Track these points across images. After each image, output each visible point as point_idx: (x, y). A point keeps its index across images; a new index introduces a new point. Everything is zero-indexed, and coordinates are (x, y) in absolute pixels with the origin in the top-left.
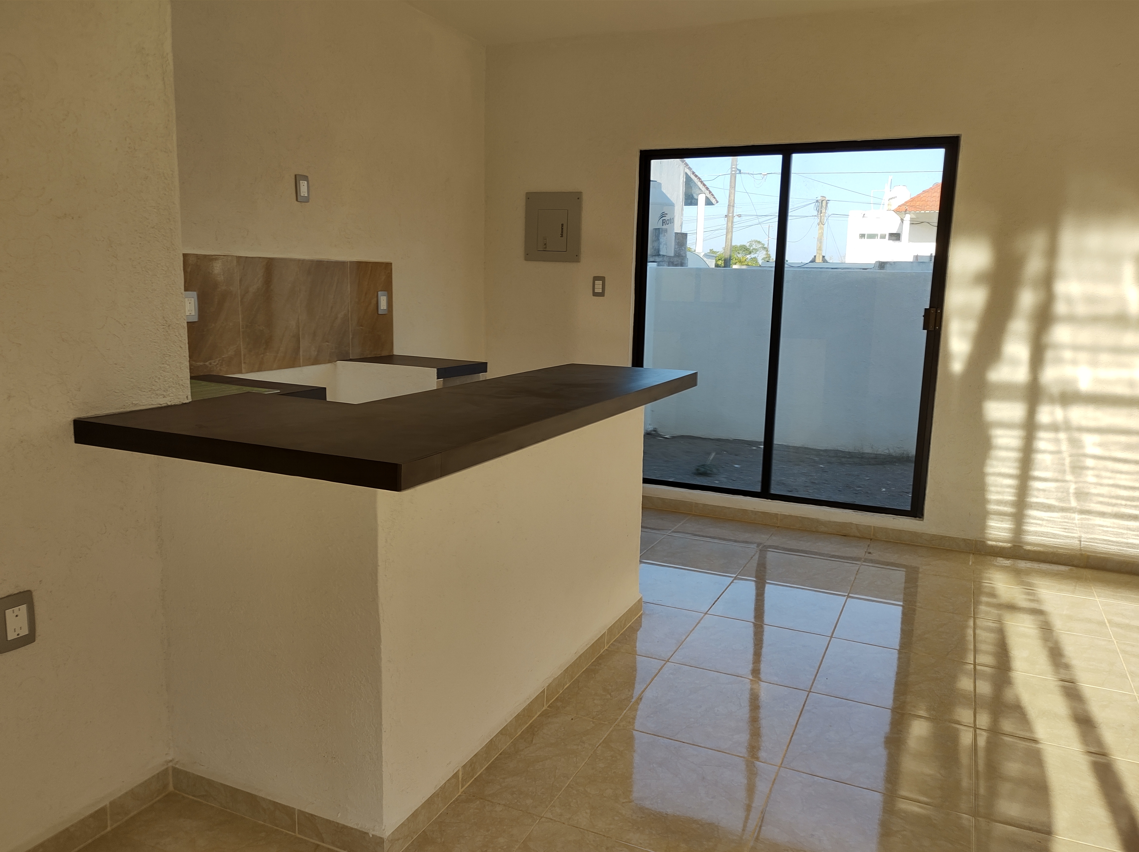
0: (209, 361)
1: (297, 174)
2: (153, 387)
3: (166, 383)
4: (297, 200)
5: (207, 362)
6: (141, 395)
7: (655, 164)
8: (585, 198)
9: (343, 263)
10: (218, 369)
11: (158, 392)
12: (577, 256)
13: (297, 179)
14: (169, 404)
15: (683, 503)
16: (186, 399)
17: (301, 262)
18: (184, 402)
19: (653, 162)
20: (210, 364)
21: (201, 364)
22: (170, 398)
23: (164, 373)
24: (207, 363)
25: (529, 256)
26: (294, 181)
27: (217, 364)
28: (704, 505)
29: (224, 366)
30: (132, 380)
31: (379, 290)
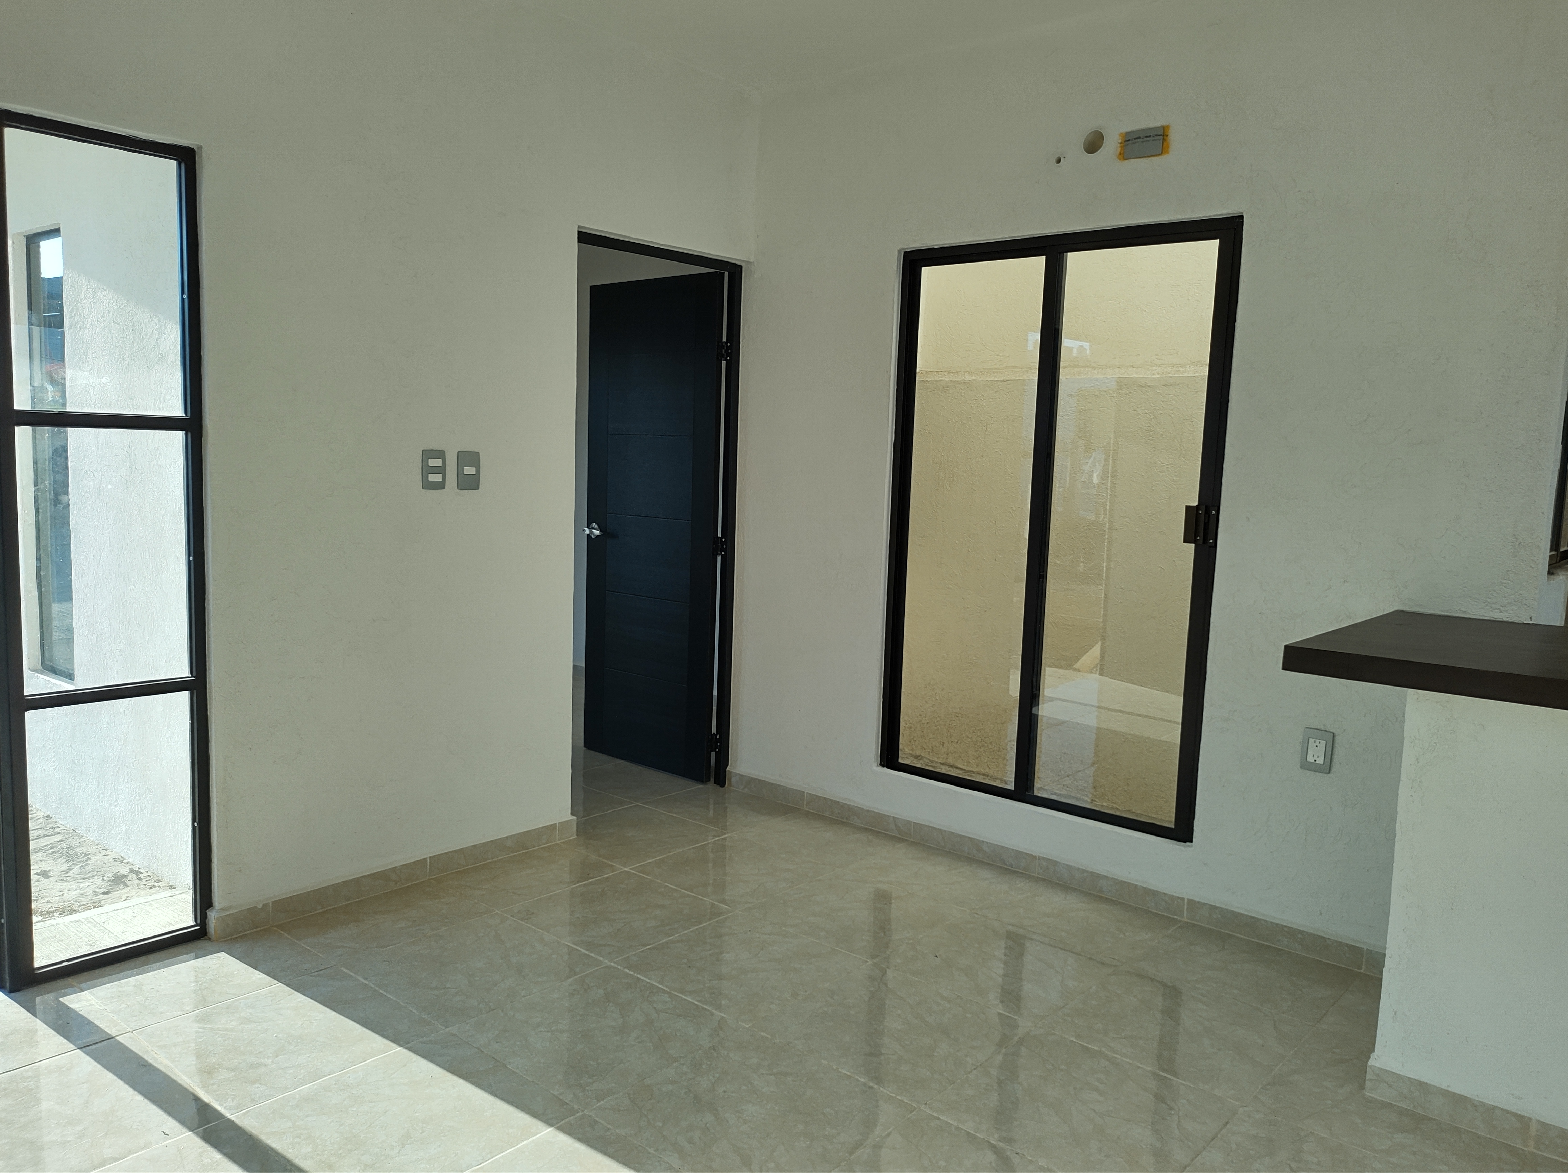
2: (1489, 600)
3: (1506, 599)
6: (1472, 605)
11: (1494, 606)
14: (1505, 619)
16: (1530, 620)
18: (1525, 622)
22: (1507, 614)
23: (1505, 588)
30: (1464, 588)
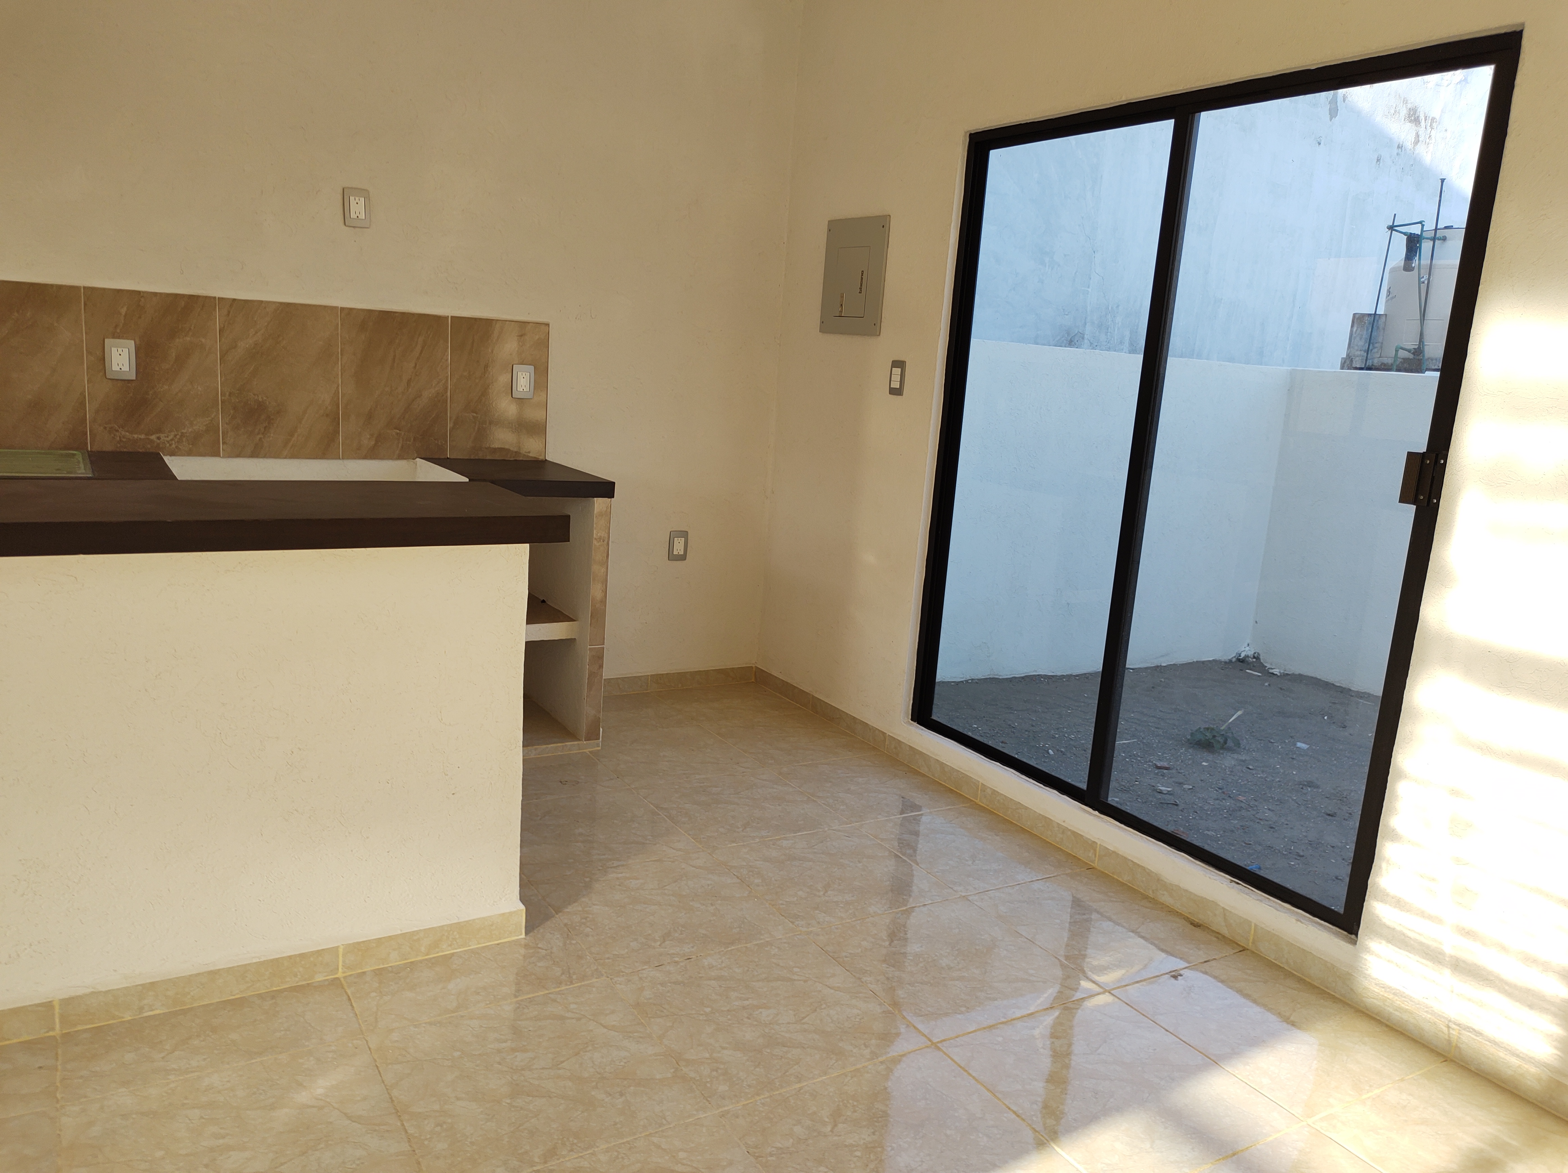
0: (158, 435)
1: (347, 186)
4: (345, 224)
5: (152, 435)
7: (997, 157)
8: (894, 224)
9: (438, 320)
10: (174, 446)
12: (875, 325)
13: (345, 194)
15: (963, 779)
17: (348, 312)
19: (994, 154)
20: (159, 438)
21: (143, 436)
24: (153, 437)
25: (826, 327)
26: (340, 197)
27: (172, 440)
28: (994, 792)
29: (184, 443)
31: (515, 363)
